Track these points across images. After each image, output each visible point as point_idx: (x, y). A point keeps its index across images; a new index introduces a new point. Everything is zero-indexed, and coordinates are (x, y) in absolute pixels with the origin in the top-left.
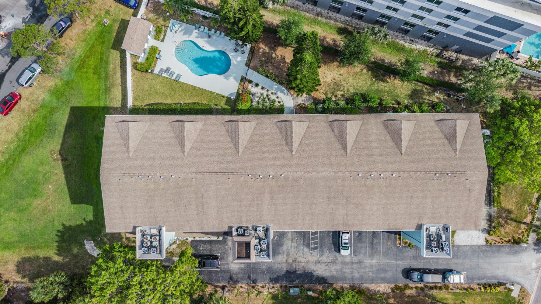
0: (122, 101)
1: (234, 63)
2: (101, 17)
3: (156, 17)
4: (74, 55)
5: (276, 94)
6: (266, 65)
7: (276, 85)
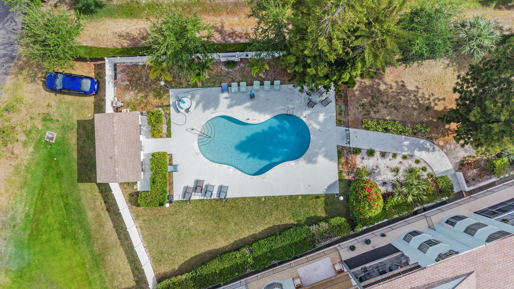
0: (133, 272)
1: (314, 129)
2: (38, 131)
3: (141, 94)
4: (13, 218)
5: (412, 156)
6: (375, 109)
7: (406, 140)
